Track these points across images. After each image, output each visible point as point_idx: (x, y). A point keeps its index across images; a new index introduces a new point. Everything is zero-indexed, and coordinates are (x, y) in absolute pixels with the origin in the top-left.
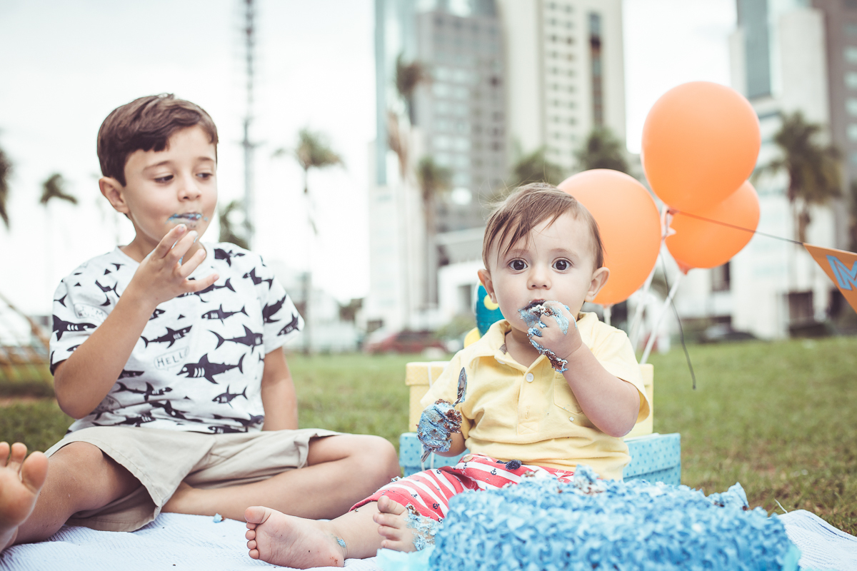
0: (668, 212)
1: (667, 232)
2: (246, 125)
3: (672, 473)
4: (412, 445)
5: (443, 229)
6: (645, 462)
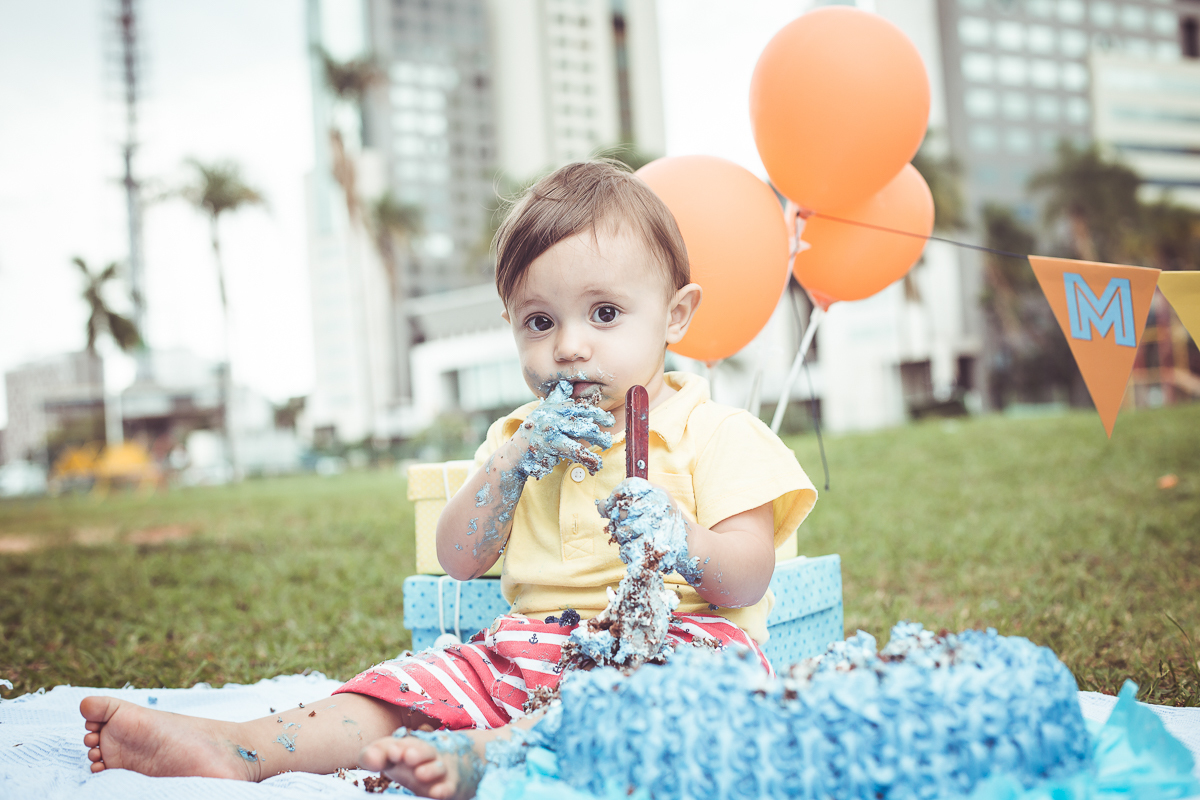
0: (798, 214)
1: (798, 246)
2: (128, 154)
3: (830, 616)
4: (423, 595)
5: (416, 293)
6: (793, 601)
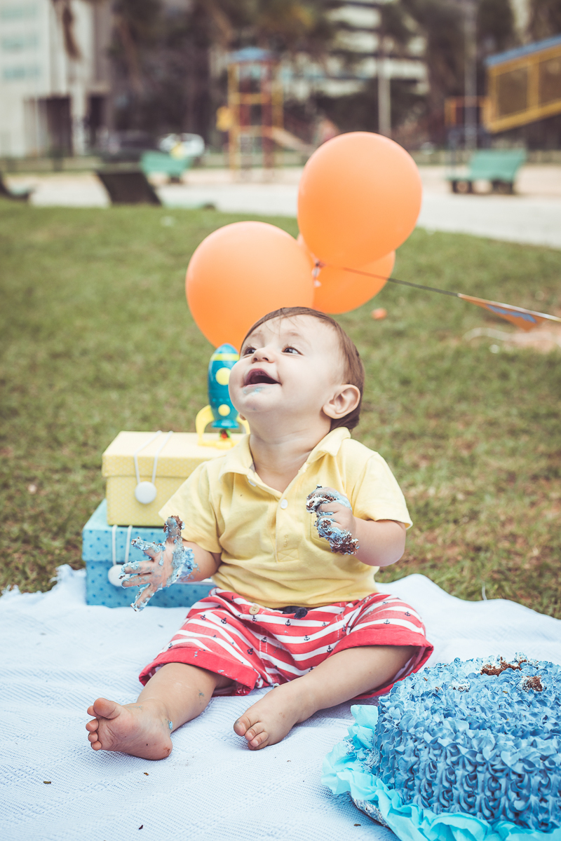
0: (317, 265)
4: (99, 539)
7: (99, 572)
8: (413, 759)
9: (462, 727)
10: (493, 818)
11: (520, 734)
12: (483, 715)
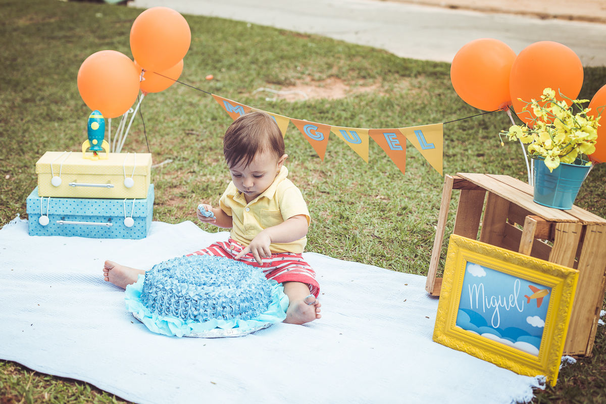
4: (34, 203)
7: (35, 219)
8: (155, 295)
9: (176, 282)
10: (185, 319)
11: (198, 284)
12: (186, 278)
